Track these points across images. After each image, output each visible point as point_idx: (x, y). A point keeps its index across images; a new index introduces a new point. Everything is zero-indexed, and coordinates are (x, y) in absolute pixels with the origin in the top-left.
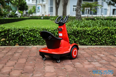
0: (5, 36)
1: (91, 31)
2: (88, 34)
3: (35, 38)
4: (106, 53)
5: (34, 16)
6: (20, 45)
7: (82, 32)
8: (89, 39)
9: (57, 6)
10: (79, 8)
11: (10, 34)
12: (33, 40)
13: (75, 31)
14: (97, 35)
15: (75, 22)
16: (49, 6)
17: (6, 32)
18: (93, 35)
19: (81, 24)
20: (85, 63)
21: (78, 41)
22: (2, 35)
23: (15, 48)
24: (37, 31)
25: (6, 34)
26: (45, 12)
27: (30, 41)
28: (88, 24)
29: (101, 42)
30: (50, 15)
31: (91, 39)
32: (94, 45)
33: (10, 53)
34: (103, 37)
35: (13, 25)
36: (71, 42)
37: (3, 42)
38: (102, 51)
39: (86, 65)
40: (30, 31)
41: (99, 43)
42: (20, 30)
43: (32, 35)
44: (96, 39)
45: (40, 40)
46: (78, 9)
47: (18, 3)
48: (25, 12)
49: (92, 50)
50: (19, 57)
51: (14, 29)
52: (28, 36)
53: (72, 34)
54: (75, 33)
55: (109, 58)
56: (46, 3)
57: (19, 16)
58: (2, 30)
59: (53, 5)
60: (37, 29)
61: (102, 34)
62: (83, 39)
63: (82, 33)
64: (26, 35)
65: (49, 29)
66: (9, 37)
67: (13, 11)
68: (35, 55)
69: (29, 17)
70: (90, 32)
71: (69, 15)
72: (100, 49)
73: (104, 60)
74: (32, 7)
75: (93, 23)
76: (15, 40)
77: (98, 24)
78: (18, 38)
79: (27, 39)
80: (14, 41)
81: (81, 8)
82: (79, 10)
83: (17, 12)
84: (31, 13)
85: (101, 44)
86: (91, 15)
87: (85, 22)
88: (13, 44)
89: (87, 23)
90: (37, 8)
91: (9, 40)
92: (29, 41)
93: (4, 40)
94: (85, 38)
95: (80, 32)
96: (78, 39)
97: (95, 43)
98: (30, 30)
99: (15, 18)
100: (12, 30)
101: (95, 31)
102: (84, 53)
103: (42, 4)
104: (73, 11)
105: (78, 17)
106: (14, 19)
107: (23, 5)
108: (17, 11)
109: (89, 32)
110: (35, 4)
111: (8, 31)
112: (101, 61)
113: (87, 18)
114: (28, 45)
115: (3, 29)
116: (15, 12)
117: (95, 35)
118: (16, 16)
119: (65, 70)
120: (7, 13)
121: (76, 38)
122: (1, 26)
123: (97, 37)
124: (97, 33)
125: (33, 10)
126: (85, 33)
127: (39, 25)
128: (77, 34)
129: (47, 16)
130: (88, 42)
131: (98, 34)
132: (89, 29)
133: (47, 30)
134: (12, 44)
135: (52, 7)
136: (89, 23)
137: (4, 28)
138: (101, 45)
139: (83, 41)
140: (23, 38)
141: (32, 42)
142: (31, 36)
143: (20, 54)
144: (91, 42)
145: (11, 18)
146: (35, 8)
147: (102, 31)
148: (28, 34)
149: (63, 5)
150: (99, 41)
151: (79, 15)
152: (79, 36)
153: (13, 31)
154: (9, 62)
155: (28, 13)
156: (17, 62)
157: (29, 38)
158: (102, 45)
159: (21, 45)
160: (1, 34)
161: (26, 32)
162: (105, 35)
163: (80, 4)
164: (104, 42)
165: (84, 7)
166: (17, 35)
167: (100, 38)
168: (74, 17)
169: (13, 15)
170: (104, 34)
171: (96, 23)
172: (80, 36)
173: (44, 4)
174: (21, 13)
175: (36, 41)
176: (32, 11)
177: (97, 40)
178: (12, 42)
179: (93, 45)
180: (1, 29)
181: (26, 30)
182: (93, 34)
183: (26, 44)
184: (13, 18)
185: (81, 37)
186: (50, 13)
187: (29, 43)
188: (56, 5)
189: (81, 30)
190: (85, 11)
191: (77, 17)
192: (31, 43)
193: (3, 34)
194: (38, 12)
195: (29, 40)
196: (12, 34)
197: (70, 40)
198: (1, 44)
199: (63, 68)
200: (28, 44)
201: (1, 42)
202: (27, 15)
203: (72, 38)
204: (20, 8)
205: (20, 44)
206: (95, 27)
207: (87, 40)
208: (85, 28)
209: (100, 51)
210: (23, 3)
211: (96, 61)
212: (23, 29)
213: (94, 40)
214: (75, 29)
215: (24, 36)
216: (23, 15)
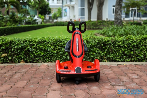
0: (6, 50)
2: (119, 46)
3: (46, 52)
4: (141, 74)
5: (59, 22)
6: (26, 62)
7: (110, 43)
8: (121, 53)
9: (90, 7)
10: (119, 9)
11: (13, 47)
12: (43, 55)
13: (101, 41)
14: (131, 47)
15: (112, 29)
16: (79, 7)
17: (8, 45)
18: (127, 48)
20: (106, 87)
21: (105, 56)
22: (3, 49)
23: (18, 66)
24: (49, 43)
25: (8, 47)
26: (74, 16)
27: (40, 56)
29: (138, 57)
30: (81, 20)
31: (123, 52)
32: (128, 61)
33: (9, 74)
34: (141, 50)
35: (28, 35)
36: (96, 57)
37: (4, 59)
38: (137, 70)
39: (107, 90)
40: (39, 43)
41: (136, 59)
42: (25, 42)
43: (42, 48)
44: (130, 53)
45: (52, 55)
46: (117, 10)
47: (38, 5)
48: (47, 17)
49: (123, 69)
50: (20, 78)
51: (18, 41)
53: (96, 46)
54: (100, 45)
55: (142, 80)
56: (76, 4)
57: (39, 22)
58: (2, 43)
59: (84, 6)
60: (48, 40)
61: (139, 45)
62: (112, 53)
63: (111, 45)
64: (34, 48)
65: (64, 40)
66: (12, 52)
67: (30, 16)
68: (41, 77)
69: (53, 23)
70: (122, 43)
71: (107, 19)
72: (135, 68)
73: (135, 83)
74: (57, 10)
75: (137, 29)
76: (20, 56)
77: (145, 31)
78: (23, 52)
79: (36, 54)
80: (18, 57)
81: (121, 9)
82: (119, 12)
83: (36, 18)
84: (55, 17)
85: (139, 60)
86: (139, 18)
87: (126, 29)
88: (18, 60)
89: (129, 30)
90: (63, 10)
91: (11, 56)
93: (6, 56)
94: (115, 52)
95: (107, 43)
96: (105, 54)
97: (130, 59)
98: (40, 41)
99: (33, 25)
100: (15, 42)
101: (129, 42)
102: (110, 72)
103: (70, 5)
104: (113, 13)
105: (118, 21)
106: (32, 27)
107: (44, 7)
108: (37, 15)
109: (120, 43)
110: (60, 6)
111: (10, 43)
112: (129, 83)
113: (132, 22)
114: (37, 62)
115: (4, 41)
116: (34, 17)
117: (129, 47)
118: (35, 22)
119: (75, 96)
120: (23, 18)
121: (102, 52)
122: (1, 37)
123: (133, 50)
124: (131, 44)
125: (58, 14)
126: (114, 45)
127: (63, 34)
128: (104, 46)
129: (76, 21)
130: (119, 58)
131: (134, 46)
133: (62, 41)
134: (16, 61)
135: (84, 9)
136: (133, 29)
137: (5, 40)
139: (112, 56)
140: (31, 53)
141: (43, 58)
142: (41, 50)
143: (21, 75)
144: (124, 57)
145: (27, 25)
146: (61, 11)
147: (140, 42)
148: (37, 47)
149: (97, 5)
150: (135, 56)
151: (119, 18)
152: (106, 49)
154: (4, 85)
155: (52, 18)
156: (14, 86)
157: (38, 52)
158: (140, 62)
159: (28, 62)
160: (2, 48)
161: (34, 45)
162: (144, 47)
163: (121, 3)
164: (142, 56)
165: (128, 6)
166: (22, 49)
167: (137, 52)
168: (113, 21)
169: (31, 21)
170: (142, 45)
172: (108, 48)
173: (72, 5)
174: (42, 18)
175: (48, 57)
176: (57, 15)
177: (133, 54)
178: (16, 57)
179: (127, 62)
180: (1, 41)
181: (33, 42)
182: (126, 46)
183: (34, 60)
184: (30, 25)
185: (110, 50)
186: (81, 17)
188: (88, 5)
189: (109, 41)
190: (130, 12)
191: (117, 21)
192: (41, 59)
193: (4, 48)
194: (65, 16)
195: (38, 54)
196: (16, 47)
197: (94, 55)
198: (2, 60)
199: (72, 95)
200: (37, 60)
201: (2, 59)
202: (49, 20)
203: (96, 52)
204: (41, 11)
205: (27, 60)
206: (129, 36)
207: (117, 54)
208: (116, 38)
209: (134, 70)
210: (44, 5)
211: (123, 85)
212: (30, 40)
213: (128, 54)
214: (100, 39)
215: (30, 50)
216: (45, 20)
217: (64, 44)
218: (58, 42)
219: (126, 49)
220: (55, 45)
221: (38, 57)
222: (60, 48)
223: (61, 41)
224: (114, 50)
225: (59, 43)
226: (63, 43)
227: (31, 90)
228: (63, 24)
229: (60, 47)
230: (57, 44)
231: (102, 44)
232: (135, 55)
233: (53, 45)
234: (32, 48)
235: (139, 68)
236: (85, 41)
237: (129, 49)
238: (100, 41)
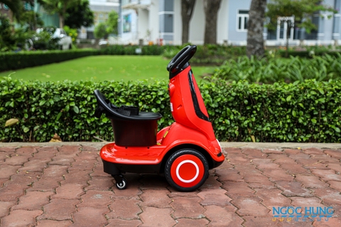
0: (17, 111)
1: (295, 95)
2: (286, 105)
5: (112, 46)
6: (64, 138)
7: (264, 97)
8: (289, 121)
9: (187, 12)
10: (258, 20)
11: (34, 103)
12: (107, 124)
13: (243, 93)
14: (313, 108)
15: (243, 65)
16: (160, 11)
17: (23, 97)
18: (302, 109)
19: (263, 71)
20: (273, 200)
21: (252, 129)
22: (9, 108)
23: (48, 148)
24: (119, 94)
25: (22, 103)
26: (149, 33)
27: (97, 126)
28: (285, 70)
29: (327, 132)
30: (164, 43)
31: (295, 120)
32: (304, 140)
33: (33, 166)
34: (335, 116)
35: (44, 74)
36: (230, 131)
37: (12, 130)
38: (330, 161)
41: (322, 136)
42: (65, 93)
44: (310, 122)
46: (254, 21)
47: (62, 4)
48: (83, 32)
49: (297, 158)
50: (61, 178)
51: (47, 89)
52: (90, 111)
53: (230, 105)
54: (240, 101)
56: (152, 3)
57: (65, 44)
58: (7, 93)
59: (172, 10)
60: (119, 88)
61: (332, 104)
62: (268, 120)
63: (265, 102)
64: (86, 107)
65: (156, 88)
66: (30, 114)
67: (45, 30)
69: (98, 49)
70: (292, 98)
71: (226, 41)
72: (325, 156)
73: (338, 190)
74: (107, 17)
75: (302, 67)
76: (50, 124)
77: (321, 72)
78: (59, 115)
79: (89, 122)
80: (45, 126)
81: (263, 19)
82: (258, 25)
83: (58, 33)
84: (103, 34)
85: (329, 139)
86: (298, 42)
87: (276, 65)
88: (45, 135)
89: (284, 68)
90: (122, 17)
91: (29, 124)
92: (94, 126)
93: (15, 124)
94: (275, 118)
95: (257, 98)
96: (252, 122)
97: (309, 136)
99: (53, 51)
100: (39, 92)
101: (309, 96)
102: (271, 166)
103: (138, 6)
104: (240, 28)
105: (254, 48)
106: (49, 55)
107: (77, 9)
108: (59, 27)
109: (289, 99)
110: (115, 7)
111: (27, 93)
112: (325, 193)
113: (283, 49)
114: (90, 140)
115: (11, 89)
116: (53, 32)
117: (307, 107)
118: (56, 44)
119: (207, 221)
120: (26, 34)
121: (244, 118)
122: (4, 79)
123: (316, 116)
124: (314, 102)
125: (108, 25)
126: (273, 101)
127: (129, 74)
128: (249, 105)
129: (153, 46)
130: (284, 132)
131: (319, 105)
132: (286, 87)
133: (151, 92)
134: (41, 136)
135: (171, 16)
136: (292, 67)
137: (14, 86)
138: (327, 142)
139: (269, 129)
140: (76, 118)
141: (105, 130)
143: (63, 169)
144: (296, 130)
145: (38, 52)
146: (117, 19)
147: (333, 96)
148: (91, 105)
149: (205, 8)
150: (321, 129)
151: (258, 40)
152: (255, 112)
153: (43, 95)
154: (29, 193)
155: (95, 36)
156: (56, 196)
157: (93, 116)
158: (331, 142)
159: (67, 141)
160: (6, 105)
161: (86, 99)
163: (263, 6)
164: (338, 130)
165: (275, 13)
166: (56, 108)
167: (325, 119)
168: (243, 48)
169: (47, 41)
170: (338, 104)
171: (315, 68)
172: (258, 110)
173: (144, 7)
174: (71, 34)
176: (108, 29)
177: (316, 125)
178: (41, 128)
179: (302, 141)
180: (5, 88)
181: (83, 91)
182: (301, 105)
183: (84, 135)
184: (45, 52)
185: (262, 113)
186: (165, 36)
187: (94, 134)
188: (183, 8)
189: (262, 92)
190: (279, 27)
191: (252, 46)
192: (101, 132)
193: (12, 105)
194: (126, 31)
195: (94, 122)
196: (41, 103)
197: (226, 125)
198: (6, 135)
199: (200, 217)
200: (91, 136)
201: (7, 130)
202: (89, 41)
203: (232, 117)
204: (69, 18)
205: (67, 135)
206: (307, 82)
207: (281, 123)
208: (276, 86)
209: (324, 162)
210: (77, 4)
211: (311, 195)
212: (76, 88)
213: (305, 124)
214: (241, 87)
215: (76, 110)
216: (78, 41)
217: (156, 97)
218: (143, 94)
219: (302, 113)
220: (135, 99)
221: (93, 129)
222: (147, 107)
223: (149, 91)
224: (274, 115)
225: (144, 96)
226: (154, 97)
227: (99, 205)
228: (121, 50)
229: (148, 105)
230: (141, 97)
231: (246, 99)
232: (321, 126)
233: (132, 101)
234: (80, 107)
235: (335, 158)
236: (207, 92)
237: (307, 112)
238: (241, 92)
